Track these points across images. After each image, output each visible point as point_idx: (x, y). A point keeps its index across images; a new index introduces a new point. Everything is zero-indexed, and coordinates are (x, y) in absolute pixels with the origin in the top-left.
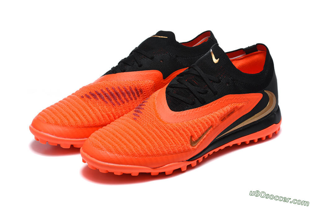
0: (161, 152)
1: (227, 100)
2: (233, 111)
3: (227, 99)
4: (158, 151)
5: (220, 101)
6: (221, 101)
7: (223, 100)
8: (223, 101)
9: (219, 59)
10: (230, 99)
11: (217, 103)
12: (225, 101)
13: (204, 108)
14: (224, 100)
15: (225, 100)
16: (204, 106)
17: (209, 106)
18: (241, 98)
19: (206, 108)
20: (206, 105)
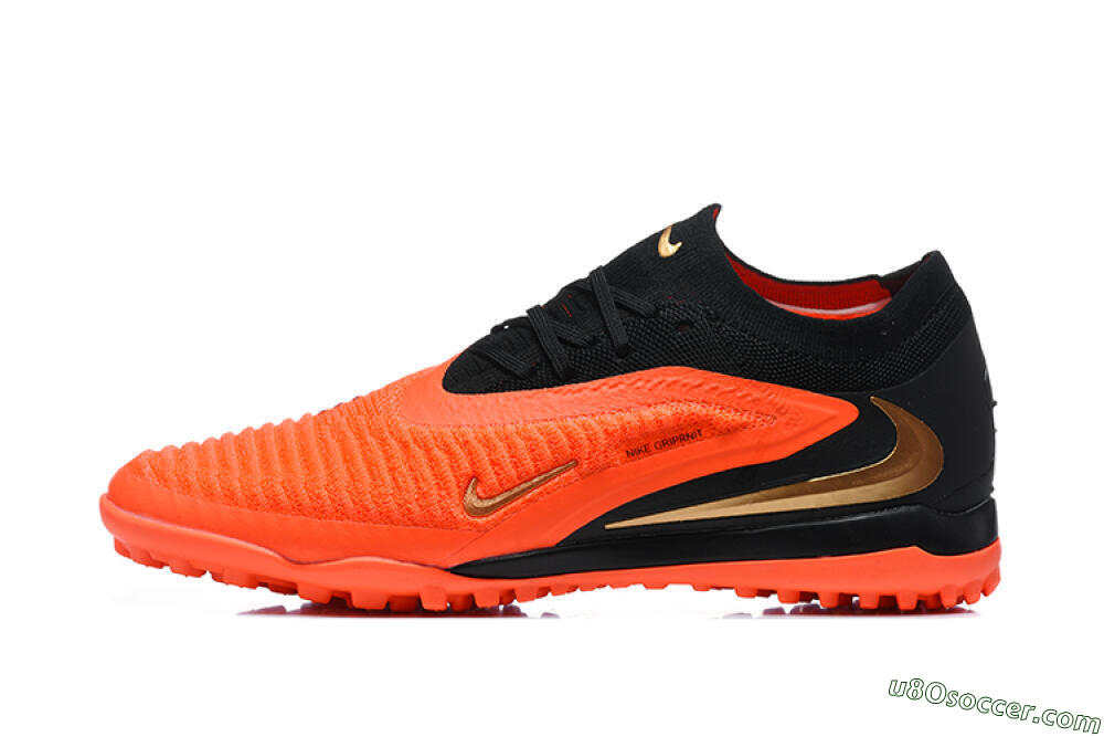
0: (329, 502)
1: (669, 385)
2: (690, 431)
3: (670, 379)
4: (319, 497)
5: (635, 382)
6: (640, 384)
7: (648, 381)
8: (649, 385)
9: (679, 244)
10: (685, 385)
11: (622, 387)
12: (660, 387)
13: (564, 394)
14: (656, 381)
15: (660, 383)
16: (567, 387)
17: (585, 392)
18: (739, 394)
19: (570, 396)
20: (575, 386)
